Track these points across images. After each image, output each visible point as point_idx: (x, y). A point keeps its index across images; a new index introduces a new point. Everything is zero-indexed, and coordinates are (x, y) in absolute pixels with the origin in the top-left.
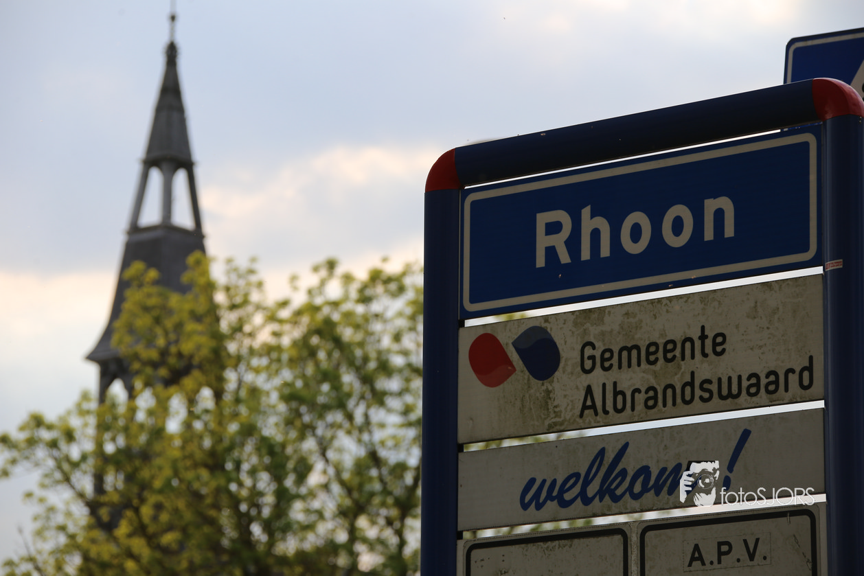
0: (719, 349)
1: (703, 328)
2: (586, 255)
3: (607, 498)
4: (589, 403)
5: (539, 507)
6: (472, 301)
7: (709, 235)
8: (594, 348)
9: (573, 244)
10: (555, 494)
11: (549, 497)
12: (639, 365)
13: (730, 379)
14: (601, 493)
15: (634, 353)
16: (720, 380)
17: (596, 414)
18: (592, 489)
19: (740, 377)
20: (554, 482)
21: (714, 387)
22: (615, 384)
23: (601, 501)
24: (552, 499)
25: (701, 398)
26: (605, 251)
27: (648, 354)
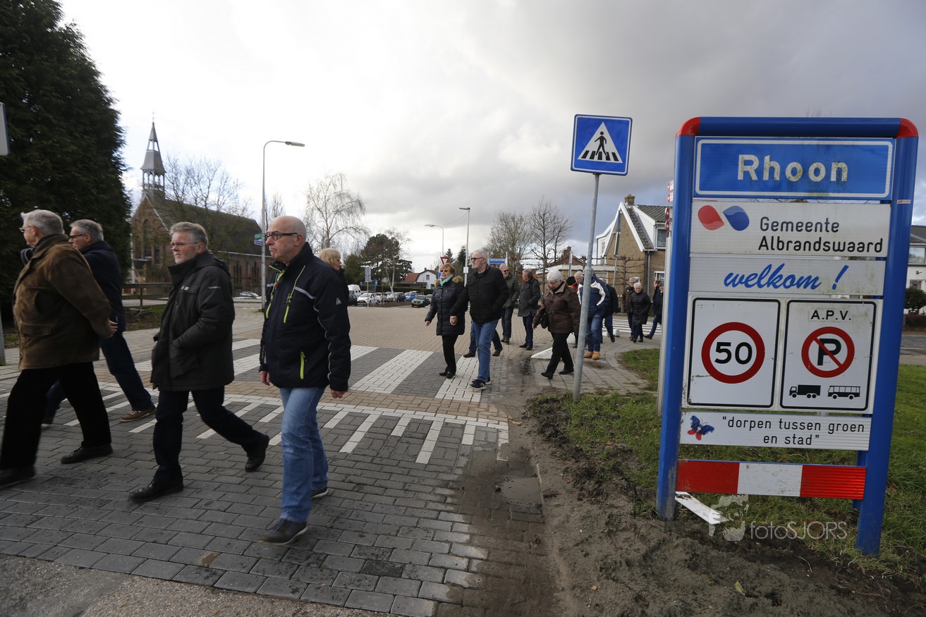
0: (835, 229)
1: (827, 219)
2: (766, 177)
3: (771, 286)
4: (764, 244)
5: (734, 286)
6: (701, 189)
7: (833, 178)
8: (768, 220)
9: (759, 172)
10: (744, 281)
11: (740, 282)
12: (792, 230)
13: (839, 243)
14: (768, 284)
15: (790, 225)
16: (834, 243)
17: (768, 249)
18: (763, 282)
19: (845, 243)
20: (743, 276)
21: (831, 246)
22: (779, 237)
23: (768, 286)
24: (742, 283)
25: (824, 249)
26: (777, 177)
27: (797, 227)
